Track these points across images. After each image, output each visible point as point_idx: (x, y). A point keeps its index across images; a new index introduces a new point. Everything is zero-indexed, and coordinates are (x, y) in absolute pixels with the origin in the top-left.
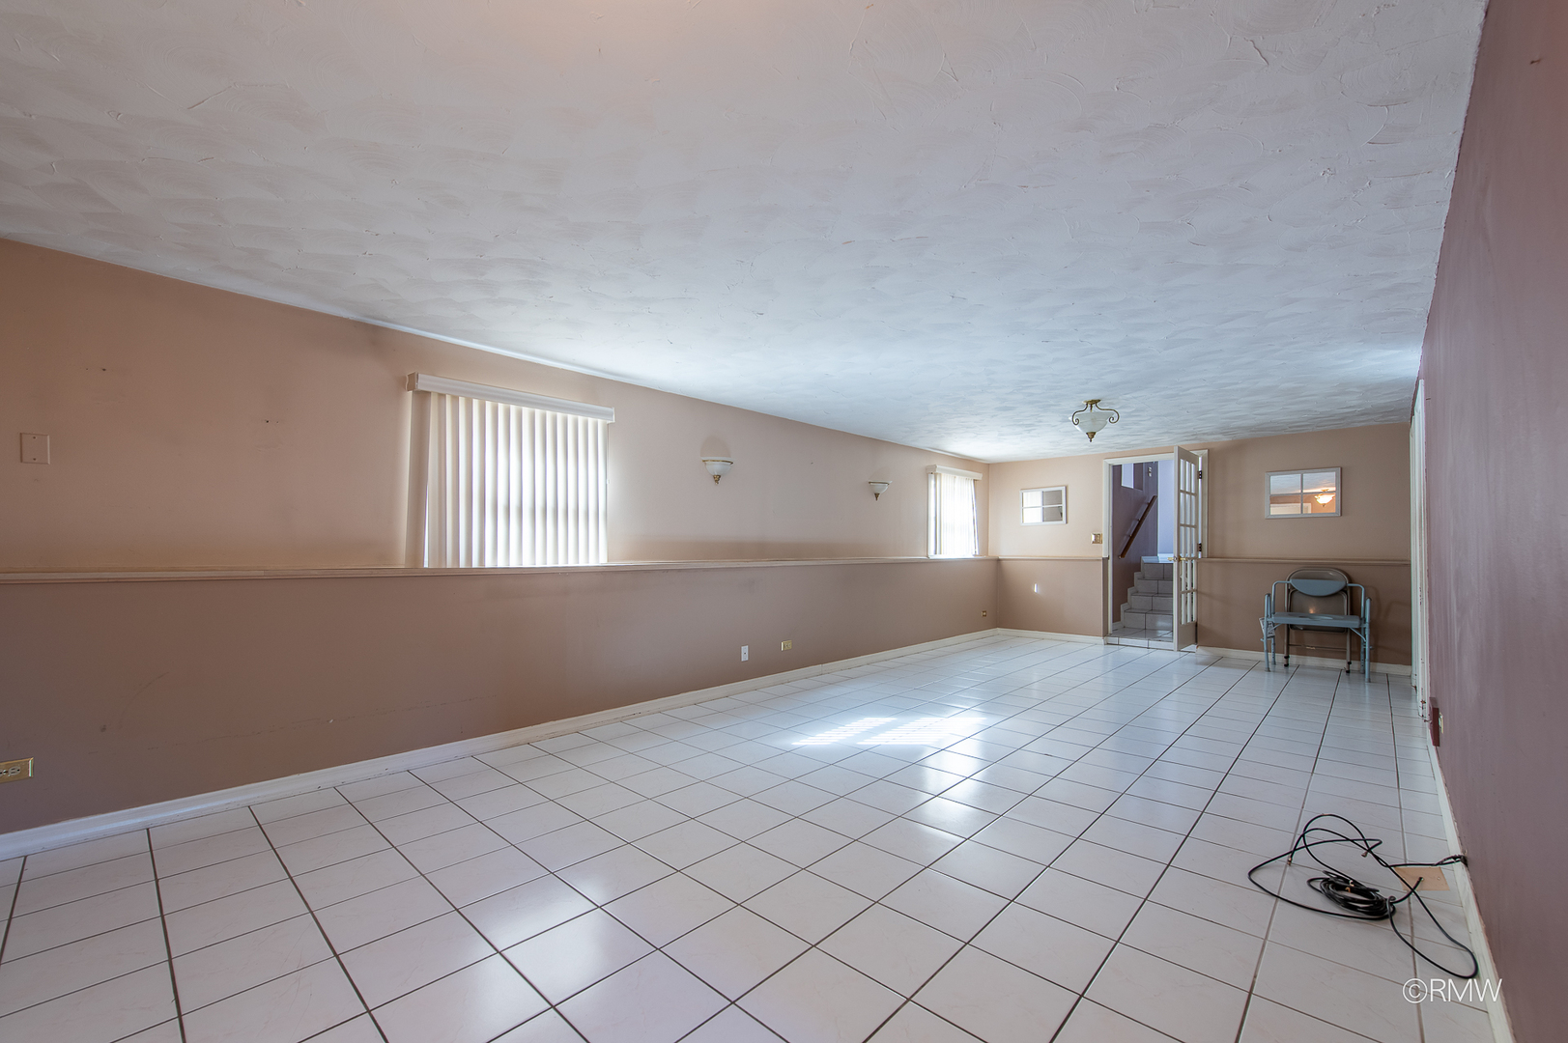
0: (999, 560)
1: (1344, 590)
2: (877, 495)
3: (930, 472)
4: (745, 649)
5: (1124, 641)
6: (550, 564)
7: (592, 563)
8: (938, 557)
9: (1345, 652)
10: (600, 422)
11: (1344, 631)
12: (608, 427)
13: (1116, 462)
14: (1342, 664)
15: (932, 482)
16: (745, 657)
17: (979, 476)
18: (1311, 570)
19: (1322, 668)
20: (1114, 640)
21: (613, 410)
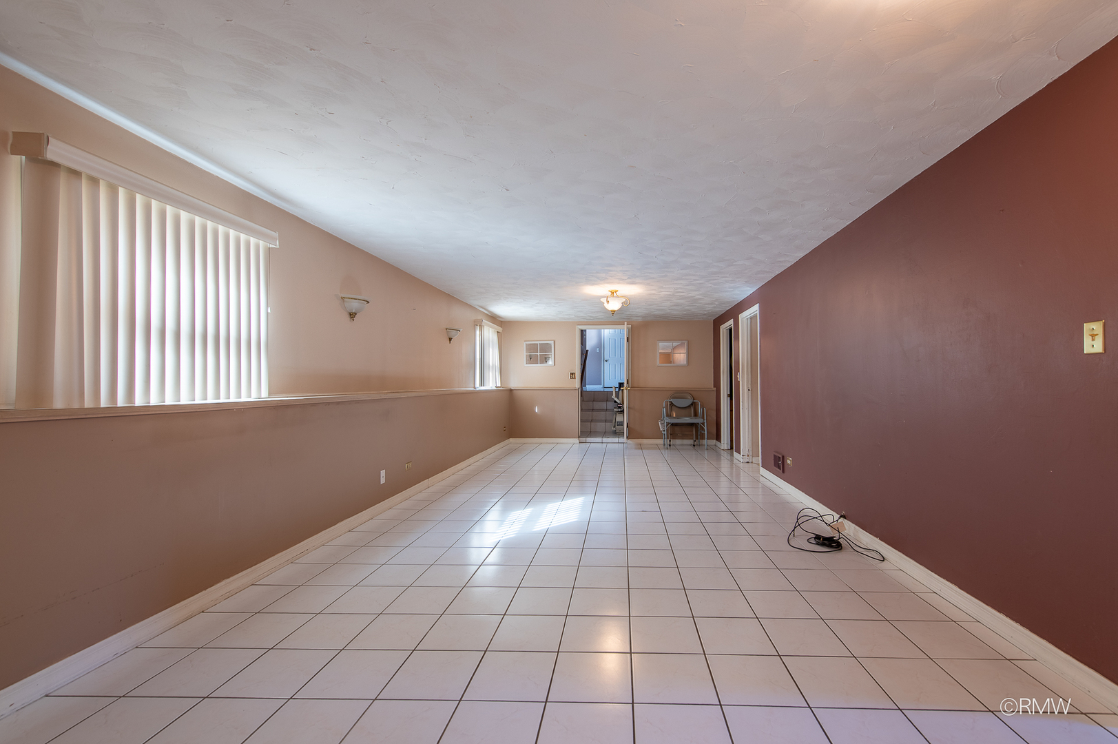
0: (511, 390)
1: (692, 404)
2: (450, 339)
3: (478, 324)
4: (383, 473)
5: (589, 440)
6: (211, 400)
7: (254, 398)
8: (483, 388)
9: (693, 436)
10: (261, 243)
11: (692, 425)
12: (269, 251)
13: (583, 328)
14: (690, 442)
15: (478, 332)
16: (383, 481)
17: (500, 329)
18: (679, 393)
19: (682, 445)
20: (583, 440)
21: (276, 235)
